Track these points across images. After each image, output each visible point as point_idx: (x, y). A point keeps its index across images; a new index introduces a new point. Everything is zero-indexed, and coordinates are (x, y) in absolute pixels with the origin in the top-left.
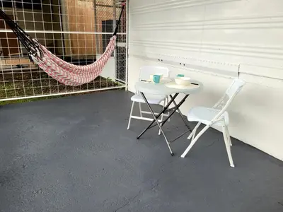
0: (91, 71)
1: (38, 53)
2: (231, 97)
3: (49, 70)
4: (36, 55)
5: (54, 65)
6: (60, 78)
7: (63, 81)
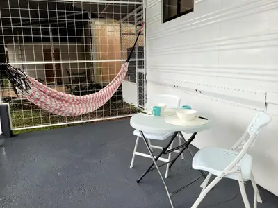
0: (93, 101)
1: (24, 86)
2: (252, 135)
3: (38, 102)
4: (22, 88)
5: (43, 97)
6: (52, 110)
7: (56, 112)
